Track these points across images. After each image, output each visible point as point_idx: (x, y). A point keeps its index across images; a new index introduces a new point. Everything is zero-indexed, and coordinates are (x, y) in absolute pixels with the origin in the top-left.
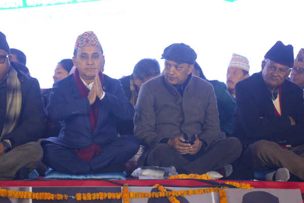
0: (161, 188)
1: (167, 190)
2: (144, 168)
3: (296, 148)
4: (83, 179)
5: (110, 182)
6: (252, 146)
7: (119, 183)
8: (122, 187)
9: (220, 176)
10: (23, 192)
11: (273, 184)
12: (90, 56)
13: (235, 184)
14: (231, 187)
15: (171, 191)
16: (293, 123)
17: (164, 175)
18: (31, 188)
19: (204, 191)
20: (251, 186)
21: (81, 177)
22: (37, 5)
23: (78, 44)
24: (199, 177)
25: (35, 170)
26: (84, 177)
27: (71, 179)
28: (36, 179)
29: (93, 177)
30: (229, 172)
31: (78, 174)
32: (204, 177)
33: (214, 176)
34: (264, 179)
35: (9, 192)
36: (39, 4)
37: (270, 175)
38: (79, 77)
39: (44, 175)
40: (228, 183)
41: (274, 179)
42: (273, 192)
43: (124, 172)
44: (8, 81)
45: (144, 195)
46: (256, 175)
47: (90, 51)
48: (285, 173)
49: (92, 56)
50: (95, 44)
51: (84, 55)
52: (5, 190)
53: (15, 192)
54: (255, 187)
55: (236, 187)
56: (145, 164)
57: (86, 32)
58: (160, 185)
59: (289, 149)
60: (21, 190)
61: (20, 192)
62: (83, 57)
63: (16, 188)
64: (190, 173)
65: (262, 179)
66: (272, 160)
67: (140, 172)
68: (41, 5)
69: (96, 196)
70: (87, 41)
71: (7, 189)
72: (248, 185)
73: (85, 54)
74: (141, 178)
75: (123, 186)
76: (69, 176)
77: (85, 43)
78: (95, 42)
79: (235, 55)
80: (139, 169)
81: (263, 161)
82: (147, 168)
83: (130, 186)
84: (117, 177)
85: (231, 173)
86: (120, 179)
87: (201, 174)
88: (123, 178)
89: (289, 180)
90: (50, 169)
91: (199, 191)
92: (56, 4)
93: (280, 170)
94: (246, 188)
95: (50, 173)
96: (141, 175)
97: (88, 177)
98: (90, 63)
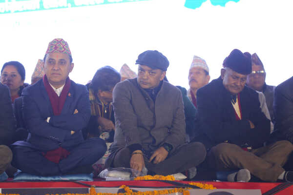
0: (128, 189)
1: (134, 191)
2: (110, 170)
3: (256, 150)
5: (79, 183)
6: (214, 148)
7: (87, 185)
8: (89, 189)
9: (184, 177)
11: (235, 184)
12: (57, 62)
13: (198, 184)
14: (195, 187)
15: (136, 191)
16: (252, 126)
17: (130, 177)
19: (169, 191)
20: (214, 187)
21: (49, 179)
22: (5, 12)
23: (48, 50)
24: (163, 178)
25: (5, 172)
26: (53, 179)
27: (39, 180)
28: (5, 181)
29: (61, 178)
30: (193, 174)
31: (47, 176)
32: (169, 178)
33: (179, 177)
34: (226, 180)
36: (7, 11)
37: (232, 176)
38: (47, 82)
39: (13, 177)
40: (191, 184)
41: (236, 180)
46: (218, 176)
47: (57, 57)
48: (246, 174)
49: (59, 62)
50: (63, 51)
51: (51, 61)
54: (218, 187)
55: (199, 188)
56: (111, 166)
57: (56, 39)
58: (127, 186)
59: (250, 151)
62: (50, 62)
64: (155, 174)
65: (225, 180)
66: (234, 162)
67: (106, 174)
68: (9, 12)
70: (56, 48)
72: (211, 186)
74: (108, 179)
75: (90, 187)
76: (38, 178)
77: (54, 49)
78: (63, 49)
79: (195, 57)
80: (106, 170)
81: (224, 162)
82: (113, 170)
83: (97, 187)
84: (85, 178)
85: (194, 175)
86: (87, 180)
87: (165, 175)
88: (90, 180)
89: (250, 181)
90: (19, 171)
91: (164, 191)
92: (24, 11)
93: (241, 171)
95: (20, 174)
96: (108, 176)
97: (57, 179)
98: (56, 69)
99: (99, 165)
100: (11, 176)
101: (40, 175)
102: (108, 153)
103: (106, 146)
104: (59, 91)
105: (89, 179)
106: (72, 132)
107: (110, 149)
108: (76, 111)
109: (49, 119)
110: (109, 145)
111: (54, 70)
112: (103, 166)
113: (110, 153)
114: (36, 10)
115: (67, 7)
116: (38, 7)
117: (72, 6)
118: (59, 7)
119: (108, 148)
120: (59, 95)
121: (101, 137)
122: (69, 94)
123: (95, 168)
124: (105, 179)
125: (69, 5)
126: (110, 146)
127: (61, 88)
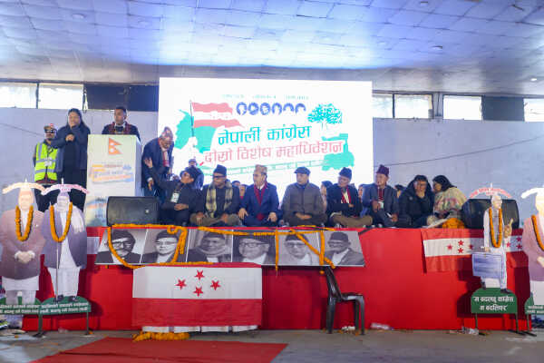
8: (276, 231)
10: (229, 232)
18: (233, 231)
35: (223, 231)
42: (345, 232)
45: (285, 233)
53: (226, 232)
55: (328, 230)
69: (263, 234)
91: (310, 232)
94: (332, 231)
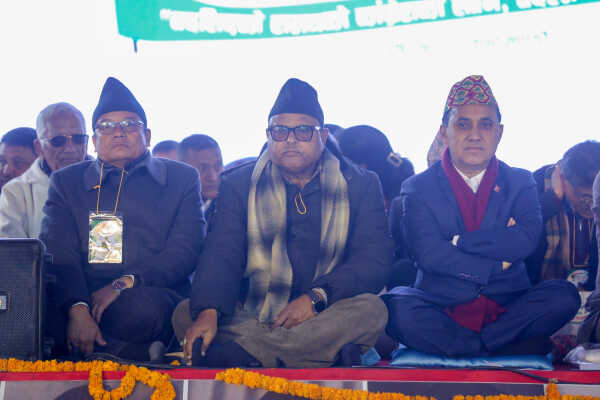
2: (589, 348)
4: (467, 367)
5: (520, 374)
7: (539, 377)
8: (545, 386)
10: (350, 391)
12: (475, 124)
18: (365, 384)
21: (463, 363)
22: (377, 26)
23: (453, 100)
25: (373, 349)
26: (469, 364)
27: (443, 366)
28: (375, 366)
29: (487, 363)
35: (324, 389)
36: (380, 23)
38: (451, 165)
39: (390, 359)
43: (549, 356)
44: (323, 176)
49: (480, 124)
50: (485, 102)
51: (462, 121)
52: (316, 386)
53: (336, 391)
56: (591, 339)
57: (469, 77)
60: (347, 386)
61: (345, 391)
63: (336, 384)
68: (384, 25)
70: (471, 95)
71: (319, 384)
73: (467, 119)
74: (583, 366)
75: (547, 382)
76: (438, 361)
77: (467, 99)
78: (486, 98)
80: (580, 349)
83: (561, 382)
84: (536, 364)
86: (541, 368)
88: (547, 367)
90: (401, 346)
92: (413, 22)
95: (402, 354)
96: (584, 360)
97: (478, 364)
98: (475, 137)
99: (565, 337)
100: (386, 355)
101: (442, 355)
102: (583, 313)
103: (578, 298)
104: (474, 182)
105: (544, 365)
106: (506, 265)
107: (587, 305)
108: (512, 222)
109: (456, 238)
110: (585, 295)
111: (471, 140)
112: (573, 341)
113: (588, 313)
114: (439, 19)
115: (501, 12)
116: (443, 13)
117: (510, 10)
118: (485, 13)
119: (584, 301)
120: (475, 191)
121: (570, 279)
122: (496, 189)
123: (557, 342)
124: (577, 366)
125: (505, 7)
126: (588, 299)
127: (479, 176)
